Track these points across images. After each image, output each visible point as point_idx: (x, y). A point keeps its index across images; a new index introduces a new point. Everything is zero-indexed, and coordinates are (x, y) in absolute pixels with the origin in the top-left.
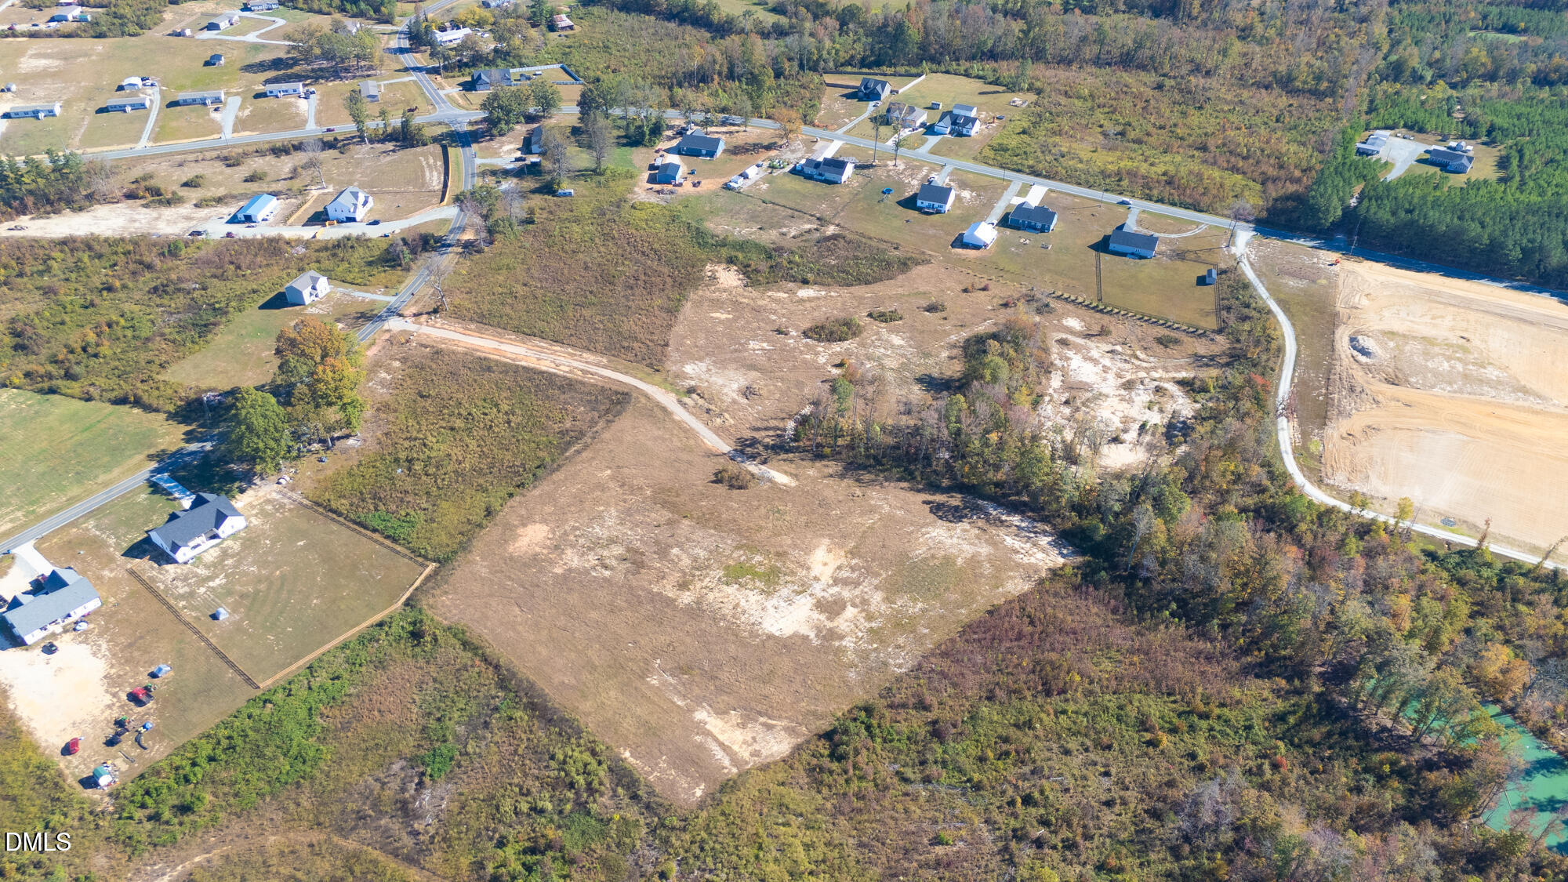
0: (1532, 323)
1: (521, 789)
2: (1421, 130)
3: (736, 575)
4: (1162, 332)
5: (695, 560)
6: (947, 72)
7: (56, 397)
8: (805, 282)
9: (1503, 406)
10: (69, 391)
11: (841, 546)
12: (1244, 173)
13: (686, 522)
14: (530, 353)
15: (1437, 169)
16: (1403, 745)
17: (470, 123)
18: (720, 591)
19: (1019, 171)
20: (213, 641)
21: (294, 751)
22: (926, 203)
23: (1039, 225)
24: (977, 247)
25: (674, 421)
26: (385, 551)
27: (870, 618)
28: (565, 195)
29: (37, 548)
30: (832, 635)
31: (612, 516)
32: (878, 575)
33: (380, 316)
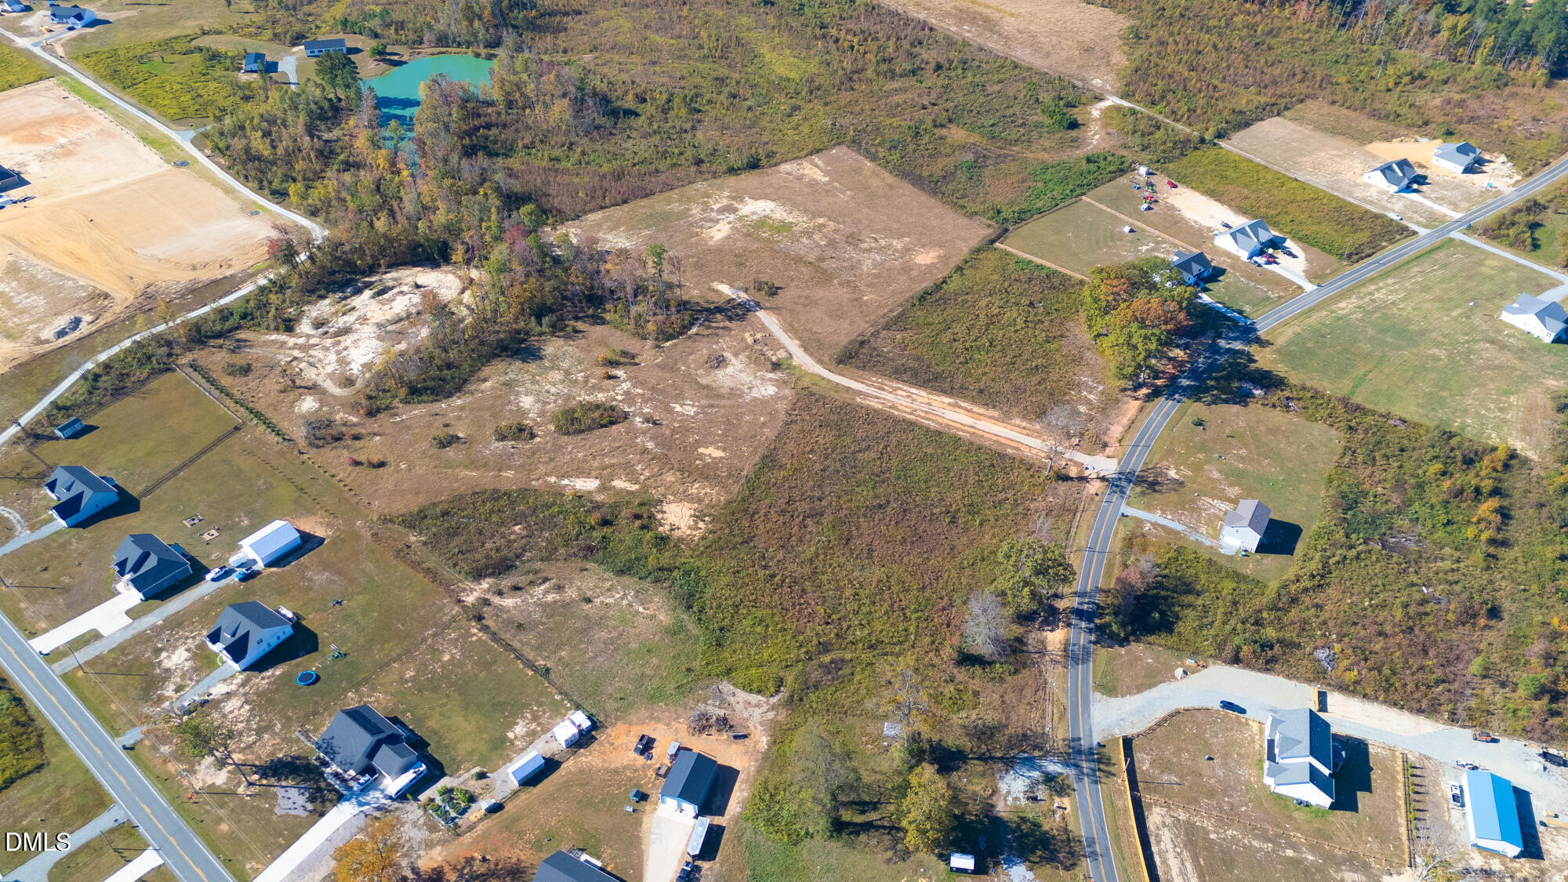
3: (784, 228)
5: (810, 237)
13: (810, 260)
14: (940, 412)
18: (797, 220)
25: (800, 339)
27: (706, 203)
29: (1300, 287)
30: (734, 198)
31: (866, 266)
32: (686, 224)
33: (1130, 481)
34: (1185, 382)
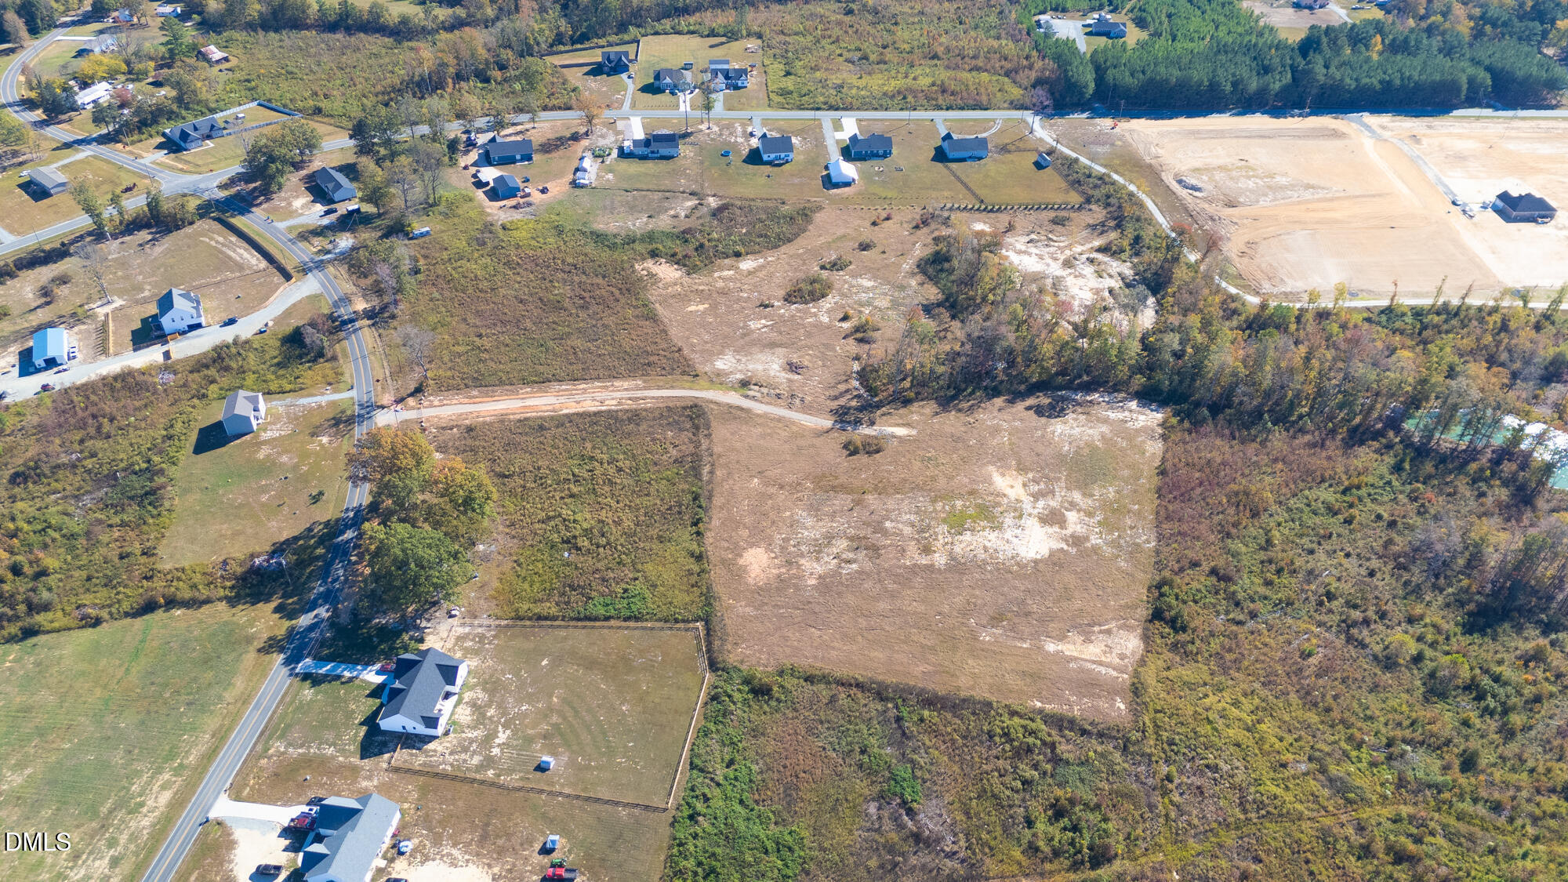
0: (1269, 137)
1: (999, 771)
2: (1064, 10)
3: (958, 526)
4: (1052, 214)
5: (912, 525)
6: (656, 33)
7: (41, 639)
8: (738, 255)
9: (1308, 202)
10: (56, 625)
11: (1009, 468)
12: (986, 70)
13: (869, 497)
14: (562, 399)
15: (1104, 39)
16: (1472, 454)
17: (221, 187)
18: (961, 542)
19: (818, 109)
20: (567, 791)
21: (770, 845)
22: (773, 156)
23: (881, 152)
24: (847, 184)
25: (758, 415)
26: (636, 632)
27: (1090, 514)
28: (422, 235)
29: (238, 798)
30: (1077, 540)
31: (804, 517)
32: (1059, 479)
33: (359, 416)
34: (349, 534)
